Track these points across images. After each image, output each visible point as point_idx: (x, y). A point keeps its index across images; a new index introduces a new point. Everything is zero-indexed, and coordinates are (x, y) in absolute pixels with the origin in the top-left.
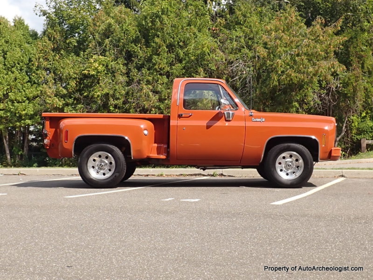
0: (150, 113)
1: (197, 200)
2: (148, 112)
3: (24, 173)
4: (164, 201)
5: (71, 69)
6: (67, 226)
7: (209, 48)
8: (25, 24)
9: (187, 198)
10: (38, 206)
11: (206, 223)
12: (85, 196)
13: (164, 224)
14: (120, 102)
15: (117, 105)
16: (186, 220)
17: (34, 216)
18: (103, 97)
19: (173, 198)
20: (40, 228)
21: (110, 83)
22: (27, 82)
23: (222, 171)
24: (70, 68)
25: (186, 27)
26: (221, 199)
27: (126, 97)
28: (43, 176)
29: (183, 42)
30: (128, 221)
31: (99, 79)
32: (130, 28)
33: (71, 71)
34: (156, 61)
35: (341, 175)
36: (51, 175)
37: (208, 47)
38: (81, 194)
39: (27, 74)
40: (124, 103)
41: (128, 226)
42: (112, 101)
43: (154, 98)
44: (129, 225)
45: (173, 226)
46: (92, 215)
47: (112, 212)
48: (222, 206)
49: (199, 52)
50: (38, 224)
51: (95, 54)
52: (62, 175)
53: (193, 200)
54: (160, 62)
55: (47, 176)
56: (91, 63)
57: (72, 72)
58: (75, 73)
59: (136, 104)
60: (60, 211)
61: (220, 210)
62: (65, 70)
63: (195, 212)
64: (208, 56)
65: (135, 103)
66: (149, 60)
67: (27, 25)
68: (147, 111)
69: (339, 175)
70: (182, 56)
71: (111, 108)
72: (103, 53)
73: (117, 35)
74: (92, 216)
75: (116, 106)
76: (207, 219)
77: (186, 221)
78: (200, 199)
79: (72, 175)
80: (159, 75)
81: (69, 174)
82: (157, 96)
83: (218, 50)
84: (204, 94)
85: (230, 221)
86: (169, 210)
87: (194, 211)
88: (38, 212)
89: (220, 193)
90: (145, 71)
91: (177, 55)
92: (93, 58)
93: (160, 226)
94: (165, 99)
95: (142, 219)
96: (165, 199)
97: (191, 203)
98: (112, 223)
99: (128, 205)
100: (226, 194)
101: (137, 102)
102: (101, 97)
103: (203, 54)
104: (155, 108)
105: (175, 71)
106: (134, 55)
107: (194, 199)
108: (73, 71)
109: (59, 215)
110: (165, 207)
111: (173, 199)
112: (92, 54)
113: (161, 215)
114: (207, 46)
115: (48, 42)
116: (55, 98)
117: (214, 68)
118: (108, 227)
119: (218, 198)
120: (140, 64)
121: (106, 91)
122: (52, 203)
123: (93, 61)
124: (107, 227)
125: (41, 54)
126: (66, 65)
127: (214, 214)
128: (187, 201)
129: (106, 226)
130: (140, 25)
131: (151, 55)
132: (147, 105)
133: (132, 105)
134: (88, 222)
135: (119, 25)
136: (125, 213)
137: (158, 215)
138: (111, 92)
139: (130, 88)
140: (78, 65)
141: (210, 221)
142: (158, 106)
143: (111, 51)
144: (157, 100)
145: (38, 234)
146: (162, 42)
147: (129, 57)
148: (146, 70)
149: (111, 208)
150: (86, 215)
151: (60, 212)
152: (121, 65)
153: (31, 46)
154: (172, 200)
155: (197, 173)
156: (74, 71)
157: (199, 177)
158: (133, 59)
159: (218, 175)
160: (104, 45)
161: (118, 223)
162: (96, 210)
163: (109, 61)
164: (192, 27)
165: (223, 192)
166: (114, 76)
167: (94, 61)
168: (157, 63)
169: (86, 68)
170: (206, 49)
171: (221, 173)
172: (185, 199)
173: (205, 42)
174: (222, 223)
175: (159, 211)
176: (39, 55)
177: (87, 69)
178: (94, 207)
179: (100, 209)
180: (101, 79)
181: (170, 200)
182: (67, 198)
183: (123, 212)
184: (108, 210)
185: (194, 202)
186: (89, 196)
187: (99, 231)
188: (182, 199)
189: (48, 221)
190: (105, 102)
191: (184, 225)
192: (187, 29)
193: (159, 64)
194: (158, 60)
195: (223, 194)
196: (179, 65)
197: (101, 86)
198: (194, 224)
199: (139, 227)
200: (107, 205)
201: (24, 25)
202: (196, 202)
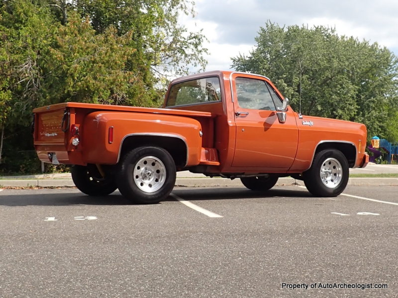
35: (294, 182)
69: (293, 183)
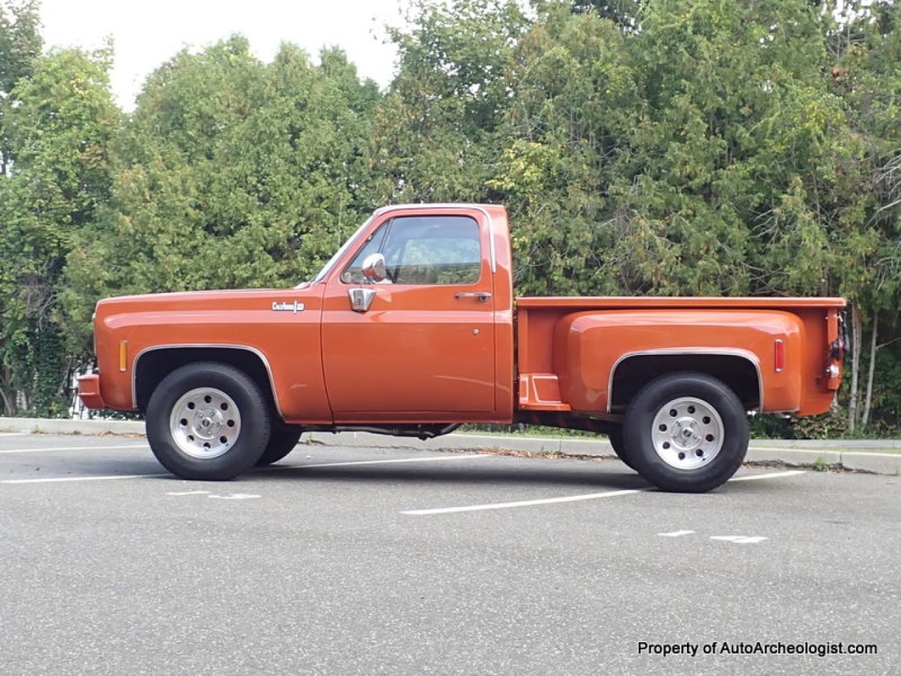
0: (657, 293)
1: (756, 540)
2: (653, 290)
3: (322, 441)
4: (663, 537)
5: (457, 176)
6: (381, 599)
7: (820, 123)
8: (349, 61)
9: (731, 533)
10: (326, 536)
11: (769, 612)
12: (455, 513)
13: (649, 610)
14: (578, 262)
15: (572, 269)
16: (711, 601)
17: (307, 563)
18: (536, 247)
19: (690, 529)
20: (311, 601)
21: (556, 211)
22: (349, 207)
23: (841, 457)
24: (455, 173)
25: (760, 65)
26: (826, 540)
27: (596, 249)
28: (367, 449)
29: (750, 107)
30: (551, 594)
31: (527, 203)
32: (611, 70)
33: (457, 179)
34: (674, 156)
36: (387, 448)
37: (818, 121)
38: (448, 507)
39: (348, 187)
40: (590, 264)
41: (547, 610)
42: (557, 260)
43: (668, 253)
44: (551, 607)
45: (672, 617)
46: (459, 569)
47: (514, 564)
48: (825, 564)
49: (793, 132)
50: (309, 588)
51: (519, 137)
52: (414, 449)
53: (744, 540)
54: (687, 159)
55: (377, 449)
56: (509, 160)
57: (460, 183)
58: (466, 186)
59: (623, 266)
60: (378, 554)
61: (816, 574)
62: (441, 177)
63: (742, 577)
64: (818, 144)
65: (620, 265)
66: (659, 153)
67: (352, 64)
68: (650, 285)
70: (746, 143)
71: (556, 278)
72: (539, 133)
73: (577, 88)
74: (458, 572)
75: (568, 273)
76: (776, 599)
77: (714, 605)
78: (766, 536)
79: (441, 450)
80: (682, 193)
81: (433, 448)
82: (677, 250)
83: (845, 129)
84: (803, 242)
85: (841, 611)
86: (672, 565)
87: (742, 574)
88: (321, 553)
89: (826, 522)
90: (647, 181)
91: (734, 143)
92: (514, 146)
93: (634, 615)
94: (699, 258)
95: (589, 588)
96: (667, 532)
97: (740, 547)
98: (506, 598)
99: (562, 547)
100: (843, 525)
101: (624, 264)
102: (531, 247)
103: (805, 137)
104: (672, 280)
105: (726, 183)
106: (618, 141)
107: (750, 535)
108: (460, 180)
109: (373, 565)
110: (662, 558)
111: (691, 534)
112: (511, 138)
113: (646, 580)
114: (815, 117)
115: (401, 106)
116: (415, 248)
117: (832, 176)
118: (491, 610)
119: (819, 536)
120: (636, 164)
121: (543, 230)
122: (365, 528)
123: (512, 156)
124: (489, 609)
125: (384, 138)
126: (444, 164)
127: (797, 586)
128: (728, 542)
129: (489, 605)
130: (636, 61)
131: (663, 141)
132: (647, 269)
133: (611, 271)
134: (441, 591)
135: (581, 63)
136: (550, 569)
137: (639, 581)
138: (557, 236)
139: (608, 226)
140: (476, 165)
141: (782, 609)
142: (679, 276)
143: (559, 128)
144: (677, 258)
145: (300, 619)
146: (691, 106)
147: (608, 143)
148: (650, 179)
149: (515, 551)
150: (443, 569)
151: (376, 557)
152: (585, 167)
153: (362, 115)
154: (687, 535)
155: (771, 459)
156: (464, 179)
157: (775, 472)
158: (617, 150)
159: (828, 466)
160: (541, 113)
161: (522, 600)
162: (472, 556)
163: (554, 155)
164: (776, 65)
165: (836, 519)
166: (566, 195)
167: (516, 157)
168: (676, 160)
169: (495, 173)
170: (814, 126)
171: (838, 461)
172: (726, 534)
173: (811, 106)
174: (814, 616)
175: (643, 569)
176: (378, 139)
177: (498, 176)
178: (469, 547)
179: (484, 552)
180: (531, 201)
181: (681, 537)
182: (407, 515)
183: (544, 566)
184: (505, 558)
185: (747, 545)
186: (466, 512)
187: (463, 619)
188: (715, 533)
189: (338, 582)
190: (542, 261)
191: (705, 615)
192: (760, 72)
193: (685, 165)
194: (680, 153)
195: (834, 525)
196: (738, 165)
197: (531, 219)
198: (733, 613)
199: (575, 615)
200: (507, 542)
201: (345, 64)
202: (754, 545)
